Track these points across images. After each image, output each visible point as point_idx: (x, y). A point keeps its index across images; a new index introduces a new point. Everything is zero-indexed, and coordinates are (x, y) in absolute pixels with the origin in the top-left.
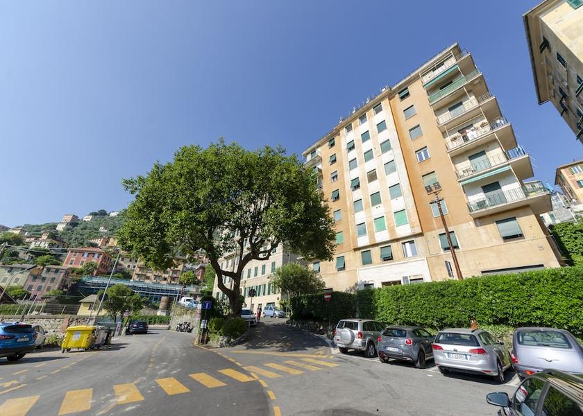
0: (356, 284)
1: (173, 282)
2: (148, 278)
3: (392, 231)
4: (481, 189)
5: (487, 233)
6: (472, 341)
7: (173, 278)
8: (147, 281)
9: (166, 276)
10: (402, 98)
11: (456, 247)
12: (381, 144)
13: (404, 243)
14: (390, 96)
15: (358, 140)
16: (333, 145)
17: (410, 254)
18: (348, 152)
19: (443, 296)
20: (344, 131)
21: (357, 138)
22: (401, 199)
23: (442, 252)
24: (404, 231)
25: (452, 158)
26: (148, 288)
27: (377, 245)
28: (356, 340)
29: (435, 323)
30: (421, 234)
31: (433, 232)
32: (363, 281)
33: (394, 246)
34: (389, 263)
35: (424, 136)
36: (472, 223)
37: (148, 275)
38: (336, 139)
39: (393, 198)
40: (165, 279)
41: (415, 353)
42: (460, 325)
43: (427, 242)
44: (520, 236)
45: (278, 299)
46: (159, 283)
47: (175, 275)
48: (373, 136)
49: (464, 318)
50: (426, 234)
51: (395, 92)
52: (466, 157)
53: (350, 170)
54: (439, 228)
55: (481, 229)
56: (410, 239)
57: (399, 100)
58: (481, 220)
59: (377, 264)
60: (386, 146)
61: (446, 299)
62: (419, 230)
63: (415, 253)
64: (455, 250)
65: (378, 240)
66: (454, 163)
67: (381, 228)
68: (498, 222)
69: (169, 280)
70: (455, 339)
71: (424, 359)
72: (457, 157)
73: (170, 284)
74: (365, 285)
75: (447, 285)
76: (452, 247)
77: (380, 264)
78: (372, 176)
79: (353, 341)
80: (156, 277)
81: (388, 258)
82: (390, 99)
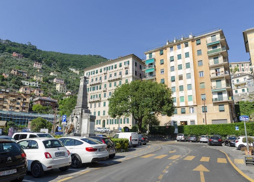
0: (170, 121)
1: (24, 111)
2: (5, 107)
3: (186, 103)
4: (217, 93)
5: (216, 108)
6: (206, 137)
7: (23, 108)
8: (4, 110)
9: (18, 106)
10: (198, 44)
11: (207, 112)
12: (186, 64)
13: (190, 108)
14: (193, 41)
15: (176, 57)
16: (162, 54)
17: (191, 112)
18: (171, 62)
19: (202, 128)
20: (169, 49)
21: (176, 56)
22: (191, 91)
23: (202, 113)
24: (191, 103)
25: (211, 79)
26: (11, 115)
27: (180, 107)
28: (183, 138)
29: (199, 134)
30: (196, 106)
31: (200, 105)
32: (173, 120)
33: (186, 108)
34: (184, 115)
35: (203, 66)
36: (212, 104)
37: (5, 105)
38: (164, 51)
39: (188, 90)
40: (18, 108)
41: (196, 140)
42: (204, 135)
43: (198, 108)
44: (224, 111)
45: (130, 126)
46: (14, 111)
47: (25, 106)
48: (183, 58)
49: (205, 133)
50: (198, 106)
51: (195, 39)
52: (215, 81)
53: (171, 71)
54: (202, 104)
55: (214, 107)
56: (192, 107)
57: (196, 45)
58: (215, 104)
59: (179, 114)
60: (188, 66)
61: (202, 129)
62: (196, 104)
63: (193, 112)
64: (206, 113)
65: (181, 105)
66: (211, 81)
67: (182, 101)
68: (219, 105)
69: (21, 109)
70: (203, 137)
71: (197, 141)
72: (212, 80)
73: (22, 112)
74: (174, 122)
75: (203, 126)
76: (205, 111)
77: (180, 114)
78: (181, 78)
79: (182, 138)
80: (11, 107)
81: (183, 113)
82: (192, 42)
